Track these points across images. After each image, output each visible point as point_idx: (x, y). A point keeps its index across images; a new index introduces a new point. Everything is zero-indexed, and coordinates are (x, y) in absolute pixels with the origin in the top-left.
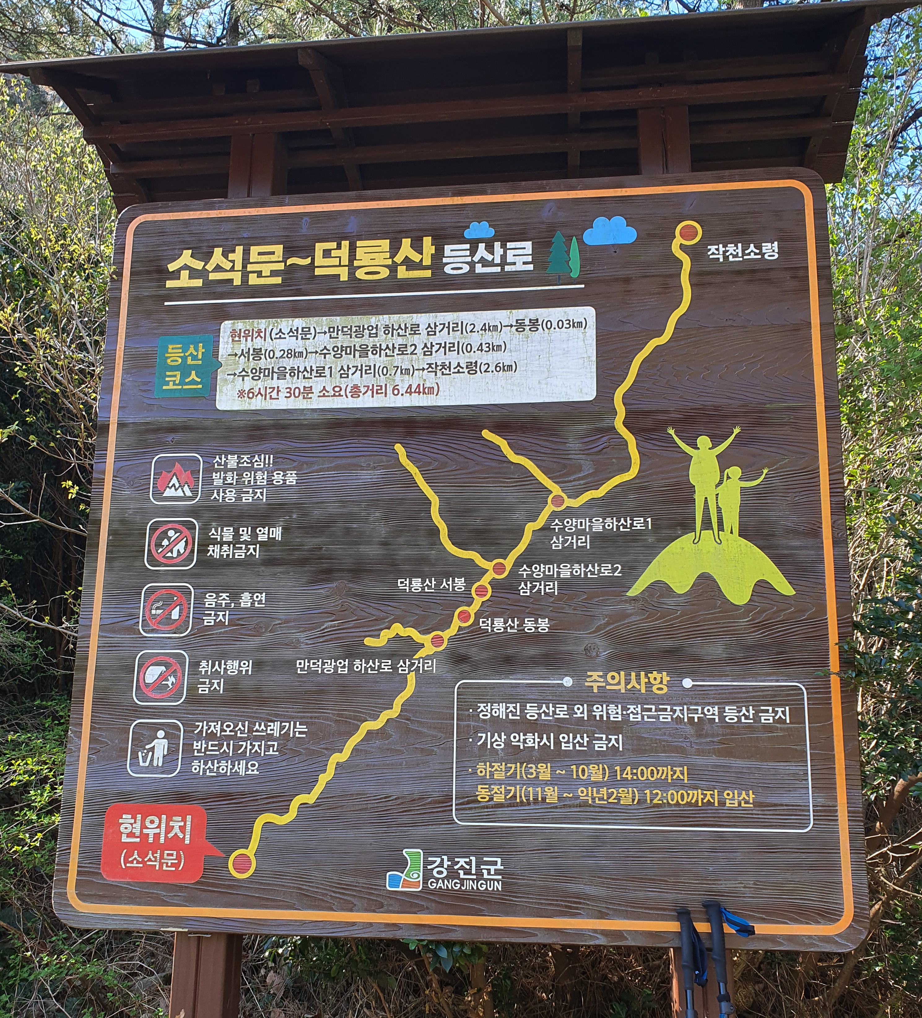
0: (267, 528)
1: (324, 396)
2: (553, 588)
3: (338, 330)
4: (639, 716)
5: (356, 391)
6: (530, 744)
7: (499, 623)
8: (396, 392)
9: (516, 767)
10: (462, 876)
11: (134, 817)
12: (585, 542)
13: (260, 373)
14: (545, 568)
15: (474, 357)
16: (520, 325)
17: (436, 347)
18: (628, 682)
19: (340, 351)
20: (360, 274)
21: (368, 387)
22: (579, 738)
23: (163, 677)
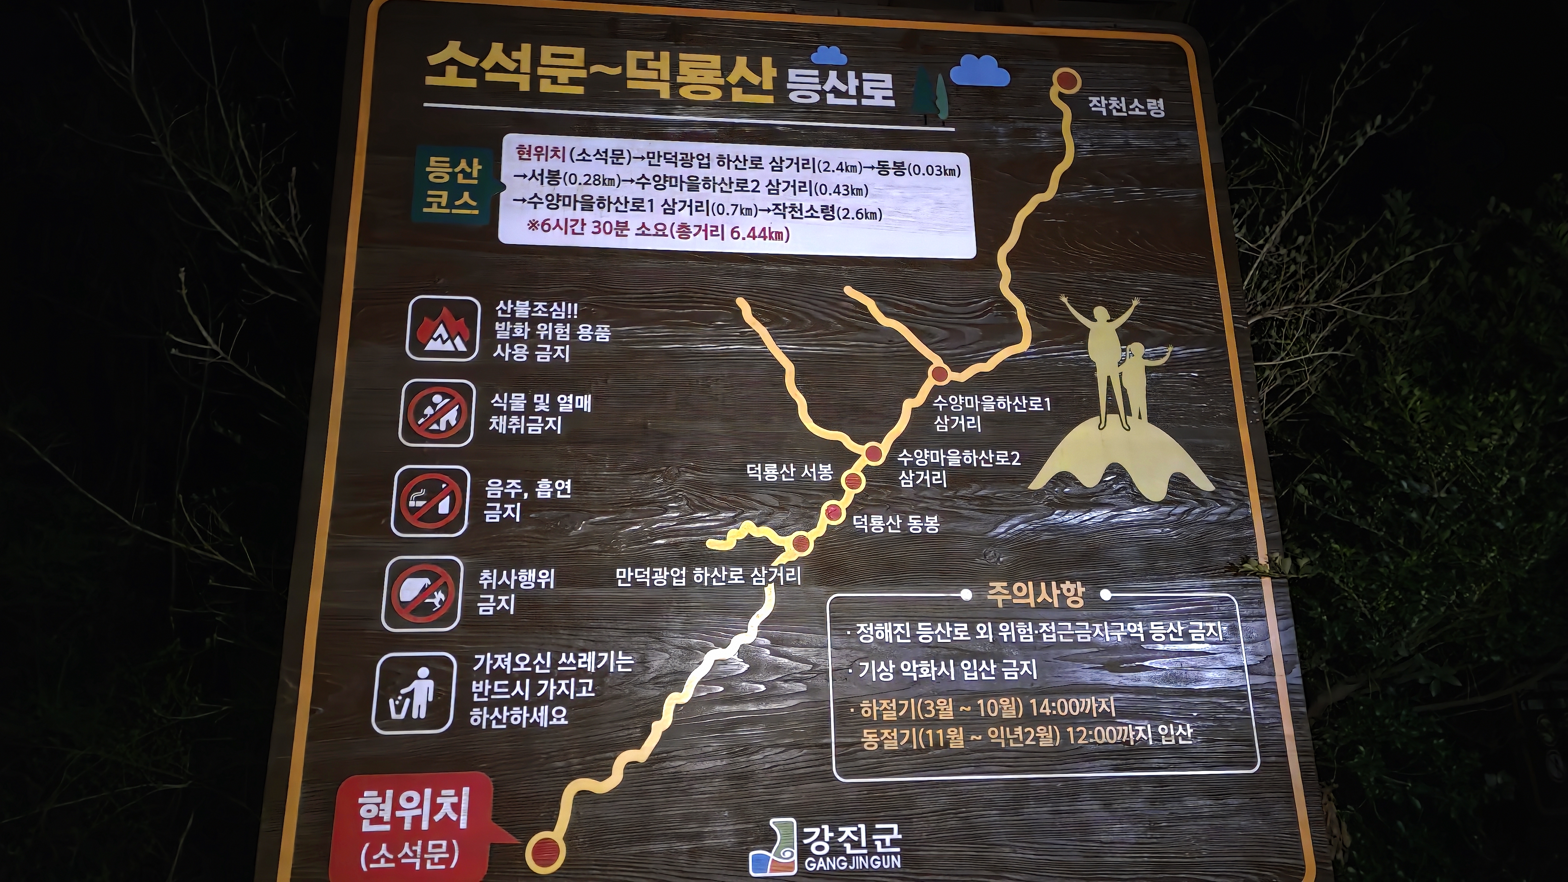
0: (571, 396)
1: (643, 234)
2: (939, 478)
3: (659, 156)
4: (1054, 636)
5: (684, 231)
6: (925, 675)
7: (877, 522)
8: (735, 235)
9: (910, 704)
10: (849, 851)
11: (382, 795)
12: (974, 423)
13: (558, 201)
14: (929, 454)
15: (830, 199)
16: (883, 168)
17: (783, 186)
18: (1037, 594)
19: (662, 182)
20: (685, 92)
21: (700, 227)
22: (984, 665)
23: (425, 591)
